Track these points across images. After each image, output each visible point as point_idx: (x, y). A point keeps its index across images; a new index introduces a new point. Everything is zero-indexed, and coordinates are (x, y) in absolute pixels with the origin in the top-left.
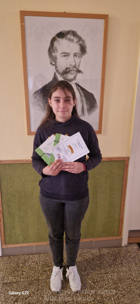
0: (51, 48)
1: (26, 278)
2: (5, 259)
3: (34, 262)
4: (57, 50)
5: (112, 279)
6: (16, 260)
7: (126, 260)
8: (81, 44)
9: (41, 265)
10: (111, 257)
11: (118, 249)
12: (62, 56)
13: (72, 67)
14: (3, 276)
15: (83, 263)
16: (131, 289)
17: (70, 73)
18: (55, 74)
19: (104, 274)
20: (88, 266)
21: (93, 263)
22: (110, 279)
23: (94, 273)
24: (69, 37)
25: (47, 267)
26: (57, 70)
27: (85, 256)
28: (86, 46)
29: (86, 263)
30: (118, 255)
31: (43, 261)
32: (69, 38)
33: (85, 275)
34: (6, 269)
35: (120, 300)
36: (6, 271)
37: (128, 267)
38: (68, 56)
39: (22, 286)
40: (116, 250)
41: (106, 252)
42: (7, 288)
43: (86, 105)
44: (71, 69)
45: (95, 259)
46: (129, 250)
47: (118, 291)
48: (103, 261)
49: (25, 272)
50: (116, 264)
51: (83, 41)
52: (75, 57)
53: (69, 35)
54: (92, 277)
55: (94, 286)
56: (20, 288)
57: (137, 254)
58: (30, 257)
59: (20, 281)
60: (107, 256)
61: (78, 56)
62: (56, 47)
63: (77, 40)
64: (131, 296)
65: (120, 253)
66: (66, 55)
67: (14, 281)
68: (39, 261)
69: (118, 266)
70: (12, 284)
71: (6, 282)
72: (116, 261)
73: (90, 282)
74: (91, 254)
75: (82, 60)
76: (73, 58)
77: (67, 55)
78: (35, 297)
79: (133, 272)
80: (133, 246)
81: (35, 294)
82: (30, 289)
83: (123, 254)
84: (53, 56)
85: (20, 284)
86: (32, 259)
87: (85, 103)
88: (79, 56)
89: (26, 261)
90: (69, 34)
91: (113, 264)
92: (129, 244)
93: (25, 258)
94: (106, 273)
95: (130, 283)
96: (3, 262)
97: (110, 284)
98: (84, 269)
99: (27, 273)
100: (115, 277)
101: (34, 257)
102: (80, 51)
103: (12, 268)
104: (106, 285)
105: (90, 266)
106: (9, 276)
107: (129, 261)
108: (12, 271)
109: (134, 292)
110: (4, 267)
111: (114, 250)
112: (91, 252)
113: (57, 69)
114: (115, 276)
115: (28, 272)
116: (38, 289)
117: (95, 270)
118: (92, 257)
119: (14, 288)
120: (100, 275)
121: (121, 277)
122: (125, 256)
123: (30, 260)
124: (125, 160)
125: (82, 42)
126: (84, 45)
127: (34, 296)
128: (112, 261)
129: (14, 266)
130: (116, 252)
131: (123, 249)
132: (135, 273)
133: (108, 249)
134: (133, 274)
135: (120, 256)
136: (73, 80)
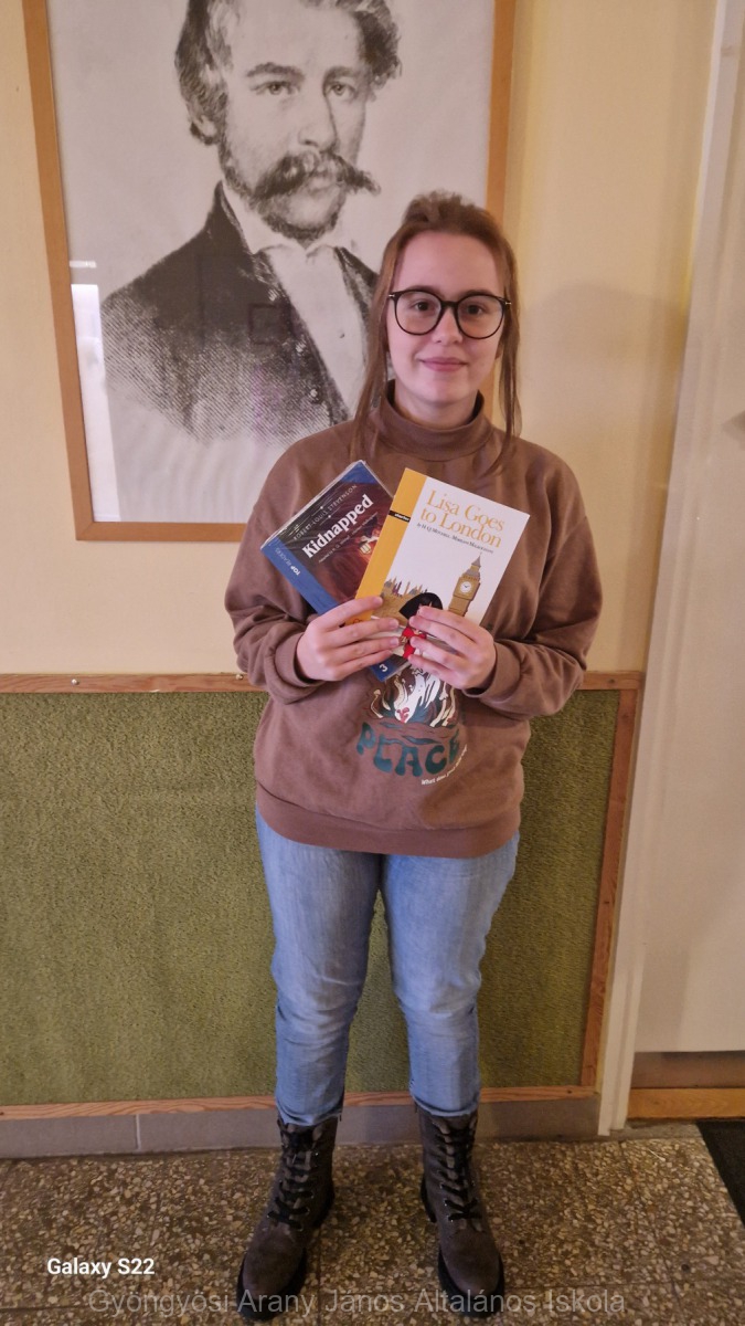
0: (192, 38)
1: (75, 1289)
3: (129, 1202)
4: (229, 54)
6: (44, 1187)
7: (613, 1217)
8: (369, 15)
9: (163, 1224)
10: (536, 1191)
11: (573, 1150)
12: (258, 89)
13: (315, 156)
15: (384, 1223)
17: (305, 190)
18: (218, 193)
20: (404, 1240)
25: (192, 1231)
26: (230, 174)
28: (393, 27)
29: (399, 1220)
30: (570, 1182)
31: (178, 1195)
37: (619, 1256)
38: (294, 89)
40: (564, 1154)
41: (509, 1162)
44: (312, 168)
46: (634, 1159)
49: (76, 1253)
50: (554, 1235)
52: (332, 95)
57: (672, 1187)
58: (116, 1170)
59: (43, 1308)
60: (516, 1188)
61: (352, 89)
65: (584, 1174)
66: (282, 80)
67: (11, 1303)
68: (158, 1195)
69: (565, 1247)
72: (561, 1219)
75: (372, 109)
76: (321, 98)
77: (283, 84)
79: (645, 1291)
80: (654, 1138)
83: (598, 1182)
84: (204, 87)
86: (125, 1184)
88: (356, 88)
89: (91, 1194)
91: (543, 1236)
92: (634, 1127)
93: (92, 1177)
98: (386, 1258)
101: (137, 1176)
102: (361, 57)
103: (15, 1227)
105: (417, 1241)
107: (629, 1225)
108: (10, 1245)
111: (553, 1157)
113: (230, 163)
115: (90, 1255)
122: (607, 1191)
123: (114, 1191)
124: (619, 690)
125: (374, 4)
128: (537, 1215)
130: (561, 1169)
131: (599, 1154)
132: (656, 1293)
133: (521, 1149)
134: (639, 1299)
135: (583, 1189)
136: (323, 232)
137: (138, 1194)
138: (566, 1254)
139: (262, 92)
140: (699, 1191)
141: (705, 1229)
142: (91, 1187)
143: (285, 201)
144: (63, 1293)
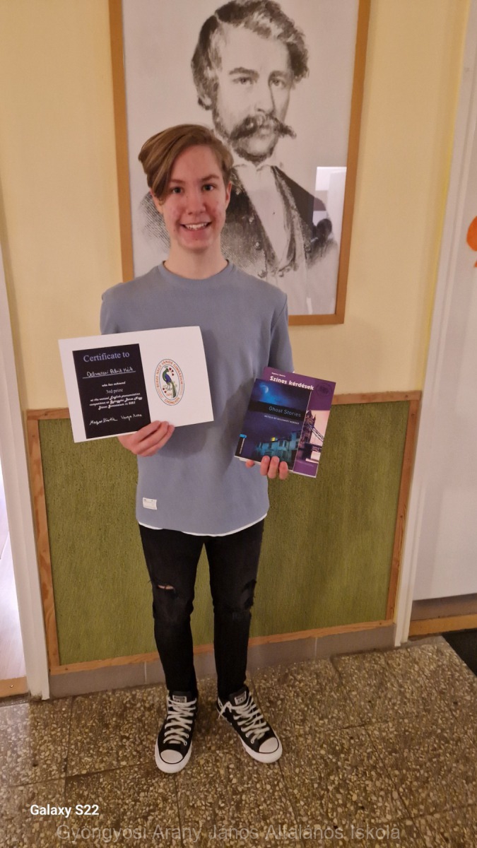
0: (201, 53)
1: (134, 757)
2: (61, 707)
3: (149, 709)
4: (220, 62)
5: (383, 739)
6: (96, 708)
7: (413, 684)
10: (370, 676)
11: (384, 655)
12: (235, 81)
13: (263, 117)
14: (65, 757)
15: (295, 702)
16: (441, 762)
17: (257, 135)
19: (358, 728)
20: (308, 708)
21: (323, 699)
22: (377, 738)
23: (329, 726)
24: (258, 20)
26: (218, 126)
27: (295, 679)
28: (305, 51)
29: (303, 700)
30: (386, 671)
32: (258, 23)
33: (305, 734)
34: (70, 734)
35: (417, 795)
36: (69, 742)
37: (421, 702)
38: (253, 81)
39: (125, 782)
40: (379, 657)
41: (352, 665)
42: (81, 792)
43: (301, 235)
44: (261, 123)
45: (325, 689)
46: (416, 655)
47: (407, 771)
48: (350, 691)
49: (128, 738)
50: (386, 696)
51: (299, 36)
52: (273, 86)
53: (256, 14)
54: (327, 738)
55: (336, 763)
56: (123, 788)
57: (438, 666)
58: (136, 694)
59: (119, 768)
60: (359, 677)
61: (283, 83)
62: (216, 49)
63: (280, 31)
64: (444, 782)
65: (392, 666)
66: (247, 76)
67: (100, 769)
69: (392, 701)
70: (94, 778)
71: (77, 773)
72: (387, 689)
73: (323, 752)
74: (311, 675)
76: (267, 87)
77: (248, 79)
78: (171, 808)
79: (438, 717)
80: (423, 644)
81: (170, 801)
82: (151, 789)
83: (400, 669)
84: (206, 79)
85: (120, 776)
86: (144, 701)
87: (298, 229)
88: (285, 82)
89: (126, 708)
90: (258, 10)
91: (380, 698)
92: (412, 640)
93: (123, 699)
94: (363, 724)
95: (435, 746)
96: (55, 716)
97: (381, 753)
98: (301, 718)
99: (134, 743)
100: (391, 733)
101: (149, 695)
102: (288, 66)
103: (87, 730)
104: (369, 757)
105: (315, 708)
106: (82, 755)
107: (422, 687)
108: (88, 740)
109: (451, 770)
110: (61, 730)
111: (374, 660)
112: (312, 668)
113: (218, 120)
114: (391, 730)
115: (137, 739)
116: (177, 787)
117: (330, 717)
118: (316, 681)
119: (103, 789)
120: (347, 730)
121: (407, 731)
122: (406, 672)
123: (139, 705)
124: (409, 402)
125: (296, 38)
126: (299, 47)
127: (168, 808)
128: (374, 688)
129: (92, 726)
130: (380, 665)
131: (398, 655)
132: (444, 717)
133: (356, 658)
134: (437, 720)
135: (394, 673)
136: (266, 158)
137: (153, 705)
138: (394, 704)
139: (237, 83)
140: (452, 666)
141: (460, 684)
142: (125, 705)
143: (246, 141)
144: (128, 760)
